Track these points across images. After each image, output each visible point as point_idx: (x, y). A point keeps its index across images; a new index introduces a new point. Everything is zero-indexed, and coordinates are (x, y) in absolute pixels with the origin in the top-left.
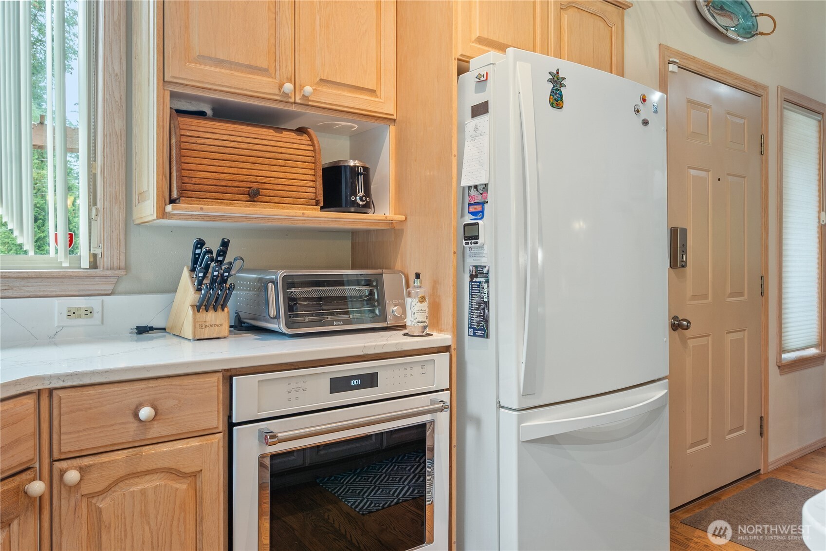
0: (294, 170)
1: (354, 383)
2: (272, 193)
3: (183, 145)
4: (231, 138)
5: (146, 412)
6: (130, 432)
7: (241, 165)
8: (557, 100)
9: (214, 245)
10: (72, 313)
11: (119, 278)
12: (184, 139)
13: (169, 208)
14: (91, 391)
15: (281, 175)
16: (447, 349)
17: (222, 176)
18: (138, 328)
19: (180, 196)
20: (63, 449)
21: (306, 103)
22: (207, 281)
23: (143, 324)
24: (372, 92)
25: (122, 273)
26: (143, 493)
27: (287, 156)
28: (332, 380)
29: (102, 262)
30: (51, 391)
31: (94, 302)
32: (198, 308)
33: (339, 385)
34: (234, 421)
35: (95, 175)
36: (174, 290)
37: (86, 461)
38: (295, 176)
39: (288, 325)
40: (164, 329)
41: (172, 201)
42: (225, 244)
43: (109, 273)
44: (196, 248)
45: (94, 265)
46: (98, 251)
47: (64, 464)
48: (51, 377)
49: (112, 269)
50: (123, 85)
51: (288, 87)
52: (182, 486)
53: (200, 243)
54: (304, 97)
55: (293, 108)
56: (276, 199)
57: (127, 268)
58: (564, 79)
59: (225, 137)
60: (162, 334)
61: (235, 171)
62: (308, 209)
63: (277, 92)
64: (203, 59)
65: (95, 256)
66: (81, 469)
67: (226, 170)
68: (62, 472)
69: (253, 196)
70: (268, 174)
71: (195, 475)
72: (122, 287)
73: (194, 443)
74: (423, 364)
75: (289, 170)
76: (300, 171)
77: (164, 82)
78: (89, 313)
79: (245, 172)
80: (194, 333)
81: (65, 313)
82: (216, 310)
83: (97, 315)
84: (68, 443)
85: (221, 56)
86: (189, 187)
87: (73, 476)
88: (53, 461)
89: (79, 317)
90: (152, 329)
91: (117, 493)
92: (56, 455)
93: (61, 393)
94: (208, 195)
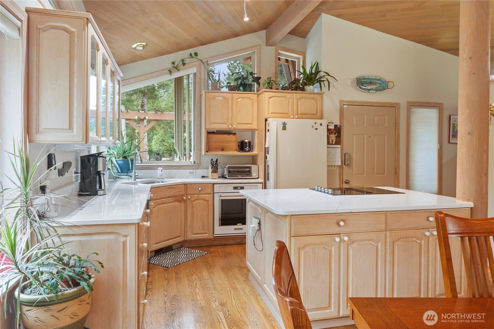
0: (232, 144)
1: (239, 188)
2: (227, 149)
3: (209, 141)
4: (218, 138)
5: (200, 189)
6: (197, 192)
7: (220, 143)
8: (284, 128)
9: (215, 160)
10: (190, 173)
11: (199, 166)
12: (209, 139)
13: (206, 153)
14: (192, 185)
15: (229, 145)
16: (262, 183)
17: (216, 146)
18: (202, 176)
19: (208, 151)
20: (188, 193)
21: (235, 129)
22: (213, 167)
23: (203, 176)
24: (251, 124)
25: (199, 165)
26: (200, 202)
27: (230, 141)
28: (234, 187)
29: (196, 162)
30: (187, 184)
31: (194, 171)
32: (212, 172)
33: (235, 188)
34: (215, 192)
35: (195, 145)
36: (209, 169)
37: (191, 196)
38: (232, 145)
39: (228, 176)
40: (207, 177)
41: (207, 152)
42: (217, 160)
43: (197, 165)
44: (211, 160)
45: (194, 163)
46: (195, 160)
47: (188, 196)
48: (187, 182)
49: (197, 164)
50: (200, 126)
51: (230, 126)
52: (206, 202)
53: (212, 160)
54: (234, 128)
55: (232, 130)
56: (228, 150)
57: (200, 164)
58: (286, 123)
59: (217, 138)
60: (207, 178)
61: (219, 145)
62: (234, 152)
63: (228, 127)
64: (213, 123)
65: (195, 161)
66: (191, 197)
67: (217, 145)
68: (188, 197)
69: (223, 150)
70: (226, 145)
71: (208, 201)
72: (199, 168)
73: (208, 195)
74: (255, 186)
75: (231, 144)
76: (233, 144)
77: (205, 129)
78: (193, 173)
79: (221, 145)
80: (211, 177)
81: (189, 173)
82: (215, 173)
83: (195, 173)
84: (189, 192)
85: (216, 122)
86: (210, 149)
87: (189, 197)
88: (187, 195)
89: (191, 173)
90: (205, 177)
91: (196, 201)
92: (187, 194)
93: (188, 184)
94: (213, 150)
